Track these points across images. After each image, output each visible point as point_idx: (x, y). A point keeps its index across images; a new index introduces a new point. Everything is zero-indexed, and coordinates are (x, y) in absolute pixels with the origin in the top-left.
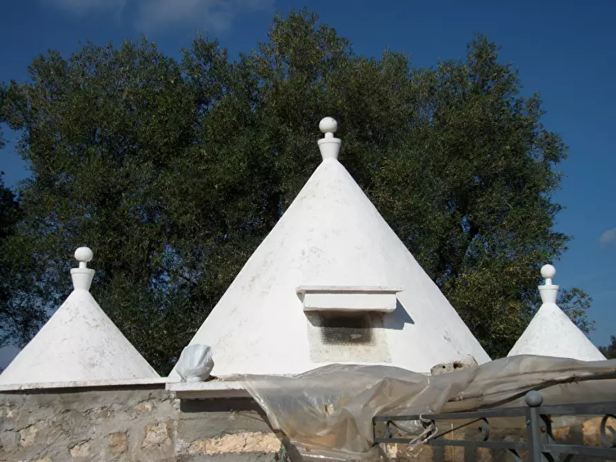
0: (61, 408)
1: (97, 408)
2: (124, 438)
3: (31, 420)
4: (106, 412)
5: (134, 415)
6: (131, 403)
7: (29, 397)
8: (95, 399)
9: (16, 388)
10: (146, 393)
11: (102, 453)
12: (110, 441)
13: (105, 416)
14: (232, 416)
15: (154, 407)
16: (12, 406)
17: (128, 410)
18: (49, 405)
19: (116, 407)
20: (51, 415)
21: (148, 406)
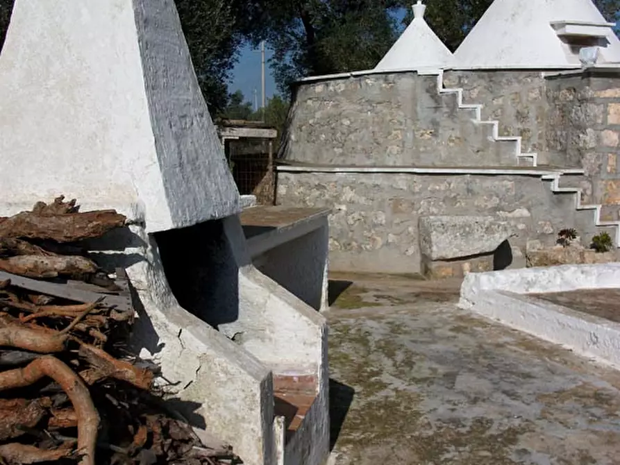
0: (488, 79)
1: (504, 80)
2: (518, 95)
3: (475, 85)
4: (509, 82)
5: (522, 84)
6: (521, 78)
7: (474, 73)
8: (503, 75)
9: (470, 68)
10: (528, 73)
11: (509, 103)
12: (512, 96)
13: (508, 84)
14: (611, 81)
15: (532, 81)
16: (467, 77)
17: (519, 82)
18: (483, 77)
19: (513, 80)
20: (483, 83)
21: (529, 80)
